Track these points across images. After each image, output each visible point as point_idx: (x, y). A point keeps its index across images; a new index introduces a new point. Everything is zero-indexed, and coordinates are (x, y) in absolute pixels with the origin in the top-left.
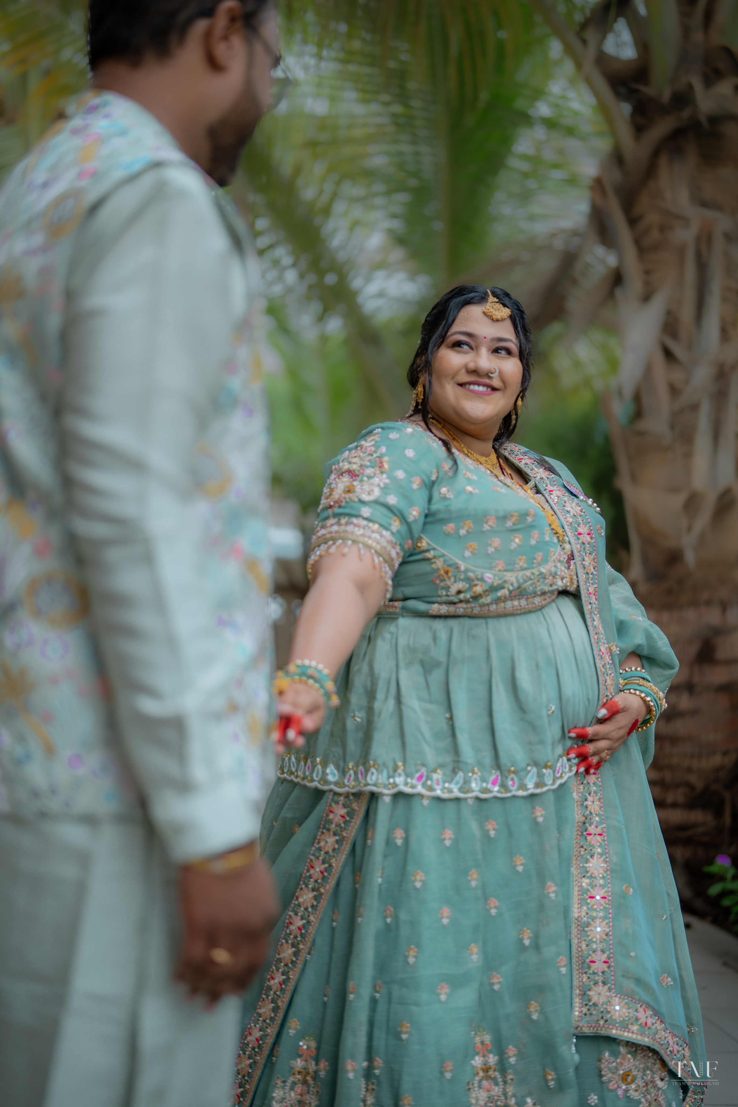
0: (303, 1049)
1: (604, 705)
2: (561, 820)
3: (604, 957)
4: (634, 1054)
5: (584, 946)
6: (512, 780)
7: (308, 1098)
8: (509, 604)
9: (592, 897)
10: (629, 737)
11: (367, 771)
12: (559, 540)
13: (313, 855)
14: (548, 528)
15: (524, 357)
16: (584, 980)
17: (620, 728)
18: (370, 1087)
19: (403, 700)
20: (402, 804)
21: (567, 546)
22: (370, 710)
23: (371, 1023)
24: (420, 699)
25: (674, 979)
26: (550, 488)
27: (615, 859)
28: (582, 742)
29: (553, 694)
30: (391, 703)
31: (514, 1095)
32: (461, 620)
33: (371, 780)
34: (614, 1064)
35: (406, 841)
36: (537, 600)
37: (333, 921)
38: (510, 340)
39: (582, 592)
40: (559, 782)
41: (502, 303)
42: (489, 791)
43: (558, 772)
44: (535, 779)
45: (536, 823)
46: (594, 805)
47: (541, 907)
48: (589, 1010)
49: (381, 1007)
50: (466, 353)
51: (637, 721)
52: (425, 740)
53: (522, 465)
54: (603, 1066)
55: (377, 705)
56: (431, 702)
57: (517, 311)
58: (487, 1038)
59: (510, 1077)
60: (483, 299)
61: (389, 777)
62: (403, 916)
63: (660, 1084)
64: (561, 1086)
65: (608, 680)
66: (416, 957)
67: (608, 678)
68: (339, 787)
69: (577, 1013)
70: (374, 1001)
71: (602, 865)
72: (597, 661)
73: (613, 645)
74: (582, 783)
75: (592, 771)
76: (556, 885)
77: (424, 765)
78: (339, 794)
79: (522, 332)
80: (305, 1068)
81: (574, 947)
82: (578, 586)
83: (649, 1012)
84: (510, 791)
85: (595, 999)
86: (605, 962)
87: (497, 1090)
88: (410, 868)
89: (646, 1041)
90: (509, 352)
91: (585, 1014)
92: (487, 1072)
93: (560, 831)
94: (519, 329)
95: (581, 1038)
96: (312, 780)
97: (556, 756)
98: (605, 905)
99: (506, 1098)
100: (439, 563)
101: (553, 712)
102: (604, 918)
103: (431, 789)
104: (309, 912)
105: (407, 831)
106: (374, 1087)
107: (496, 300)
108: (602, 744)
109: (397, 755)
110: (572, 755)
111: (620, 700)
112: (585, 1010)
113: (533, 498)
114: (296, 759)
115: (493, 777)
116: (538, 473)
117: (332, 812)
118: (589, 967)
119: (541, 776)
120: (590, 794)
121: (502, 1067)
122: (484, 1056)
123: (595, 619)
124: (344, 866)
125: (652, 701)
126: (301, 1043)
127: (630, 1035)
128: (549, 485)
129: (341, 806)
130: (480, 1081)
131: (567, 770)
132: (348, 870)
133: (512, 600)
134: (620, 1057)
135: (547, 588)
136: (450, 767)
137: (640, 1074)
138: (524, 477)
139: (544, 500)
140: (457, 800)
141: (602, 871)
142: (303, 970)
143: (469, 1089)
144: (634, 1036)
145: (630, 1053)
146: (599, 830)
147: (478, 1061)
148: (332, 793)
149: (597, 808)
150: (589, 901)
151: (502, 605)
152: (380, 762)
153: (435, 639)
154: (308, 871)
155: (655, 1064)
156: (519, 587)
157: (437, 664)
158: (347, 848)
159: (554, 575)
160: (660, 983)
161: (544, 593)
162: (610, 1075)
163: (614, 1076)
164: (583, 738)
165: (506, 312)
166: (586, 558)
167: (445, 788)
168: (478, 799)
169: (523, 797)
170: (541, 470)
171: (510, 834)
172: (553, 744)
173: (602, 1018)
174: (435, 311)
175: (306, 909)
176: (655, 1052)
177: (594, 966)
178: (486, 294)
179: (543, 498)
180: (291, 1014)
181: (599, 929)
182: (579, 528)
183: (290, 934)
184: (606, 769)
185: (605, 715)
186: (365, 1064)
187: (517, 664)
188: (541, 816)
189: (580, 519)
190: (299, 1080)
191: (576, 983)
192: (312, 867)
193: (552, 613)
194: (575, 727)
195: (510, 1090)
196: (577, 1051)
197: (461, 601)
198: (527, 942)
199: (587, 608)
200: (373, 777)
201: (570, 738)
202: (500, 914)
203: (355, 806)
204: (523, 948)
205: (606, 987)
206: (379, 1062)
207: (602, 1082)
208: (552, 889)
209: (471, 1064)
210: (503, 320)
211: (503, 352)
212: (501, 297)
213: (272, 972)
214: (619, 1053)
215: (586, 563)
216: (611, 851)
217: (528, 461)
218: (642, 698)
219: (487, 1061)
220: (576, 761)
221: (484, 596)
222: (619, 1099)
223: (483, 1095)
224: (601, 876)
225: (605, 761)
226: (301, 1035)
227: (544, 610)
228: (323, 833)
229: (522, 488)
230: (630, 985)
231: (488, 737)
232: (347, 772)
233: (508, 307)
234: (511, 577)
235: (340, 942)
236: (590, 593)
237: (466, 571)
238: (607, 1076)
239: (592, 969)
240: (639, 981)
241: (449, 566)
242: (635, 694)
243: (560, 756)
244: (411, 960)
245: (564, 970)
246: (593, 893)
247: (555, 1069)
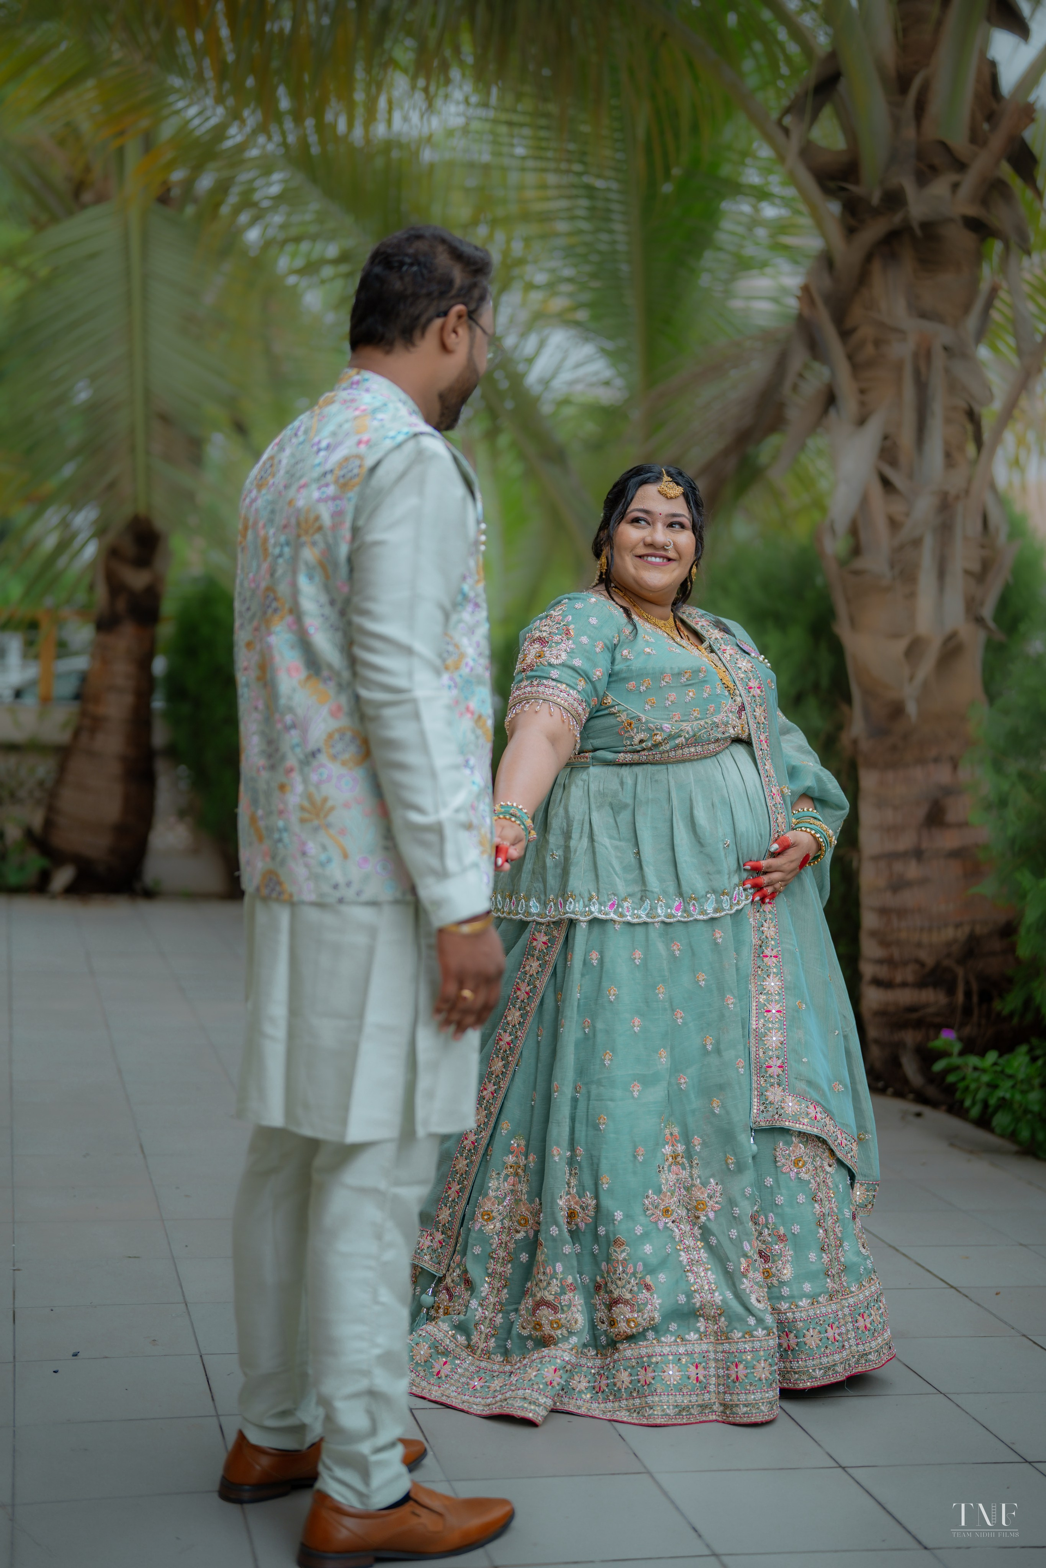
0: (514, 1147)
1: (776, 841)
2: (738, 943)
3: (779, 1063)
4: (806, 1144)
5: (761, 1054)
6: (694, 905)
7: (519, 1187)
8: (686, 750)
9: (769, 1011)
10: (802, 871)
11: (565, 901)
12: (730, 694)
13: (519, 978)
14: (719, 682)
15: (697, 530)
16: (762, 1083)
17: (792, 862)
18: (573, 1172)
19: (595, 838)
20: (596, 929)
21: (739, 699)
22: (567, 848)
23: (573, 1119)
24: (611, 837)
25: (845, 1086)
26: (723, 647)
27: (789, 978)
28: (758, 873)
29: (729, 830)
30: (585, 841)
31: (699, 1177)
32: (645, 767)
33: (570, 909)
34: (787, 1152)
35: (601, 961)
36: (712, 747)
37: (538, 1036)
38: (684, 516)
39: (753, 739)
40: (736, 908)
41: (675, 482)
42: (674, 916)
43: (735, 900)
44: (714, 905)
45: (716, 944)
46: (769, 930)
47: (722, 1017)
48: (766, 1107)
49: (582, 1105)
50: (643, 528)
51: (807, 856)
52: (617, 874)
53: (698, 628)
54: (777, 1154)
55: (573, 843)
56: (620, 840)
57: (690, 489)
58: (676, 1131)
59: (696, 1162)
60: (658, 479)
61: (585, 906)
62: (600, 1025)
63: (828, 1169)
64: (740, 1168)
65: (779, 818)
66: (611, 1060)
67: (778, 816)
68: (541, 918)
69: (755, 1111)
70: (575, 1100)
71: (778, 983)
72: (768, 800)
73: (784, 787)
74: (758, 911)
75: (767, 900)
76: (735, 997)
77: (615, 895)
78: (541, 924)
79: (695, 507)
80: (516, 1163)
81: (753, 1056)
82: (750, 734)
83: (819, 1109)
84: (692, 915)
85: (771, 1098)
86: (779, 1067)
87: (684, 1174)
88: (605, 984)
89: (815, 1131)
90: (682, 526)
91: (763, 1112)
92: (676, 1159)
93: (738, 951)
94: (692, 504)
95: (759, 1132)
96: (518, 913)
97: (732, 885)
98: (780, 1018)
99: (692, 1179)
100: (623, 717)
101: (728, 846)
102: (779, 1029)
103: (622, 915)
104: (517, 1029)
105: (602, 953)
106: (576, 1171)
107: (670, 479)
108: (776, 876)
109: (592, 886)
110: (748, 886)
111: (791, 836)
112: (762, 1108)
113: (707, 657)
114: (502, 897)
115: (677, 903)
116: (713, 634)
117: (535, 940)
118: (766, 1072)
119: (719, 902)
120: (765, 921)
121: (689, 1154)
122: (673, 1146)
123: (767, 763)
124: (547, 987)
125: (821, 837)
126: (512, 1142)
127: (801, 1126)
128: (723, 645)
129: (543, 934)
130: (670, 1166)
131: (743, 898)
132: (551, 989)
133: (688, 747)
134: (793, 1145)
135: (720, 736)
136: (639, 896)
137: (810, 1160)
138: (699, 638)
139: (718, 658)
140: (646, 923)
141: (777, 989)
142: (512, 1080)
143: (659, 1171)
144: (805, 1127)
145: (801, 1142)
146: (774, 953)
147: (668, 1150)
148: (535, 923)
149: (772, 933)
150: (765, 1014)
151: (681, 751)
152: (577, 892)
153: (622, 784)
154: (515, 993)
155: (824, 1153)
156: (694, 736)
157: (625, 806)
158: (550, 970)
159: (726, 724)
160: (831, 1089)
161: (717, 740)
162: (783, 1161)
163: (787, 1162)
164: (757, 870)
165: (679, 490)
166: (757, 710)
167: (635, 915)
168: (663, 922)
169: (704, 921)
170: (716, 631)
171: (693, 954)
172: (729, 874)
173: (777, 1113)
174: (615, 490)
175: (514, 1026)
176: (824, 1142)
177: (770, 1070)
178: (661, 473)
179: (716, 656)
180: (502, 1117)
181: (774, 1039)
182: (749, 683)
183: (501, 1050)
184: (781, 900)
185: (777, 849)
186: (569, 1153)
187: (695, 804)
188: (720, 938)
189: (751, 675)
190: (511, 1173)
191: (755, 1085)
192: (519, 989)
193: (725, 758)
194: (751, 861)
195: (696, 1172)
196: (755, 1143)
197: (644, 750)
198: (709, 1047)
199: (758, 753)
200: (569, 907)
201: (744, 869)
202: (685, 1024)
203: (555, 933)
204: (706, 1053)
205: (781, 1088)
206: (580, 1150)
207: (777, 1167)
208: (731, 1000)
209: (662, 1152)
210: (676, 497)
211: (677, 526)
212: (674, 476)
213: (485, 1084)
214: (792, 1142)
215: (757, 714)
216: (786, 971)
217: (705, 623)
218: (811, 834)
219: (676, 1150)
220: (752, 891)
221: (663, 744)
222: (791, 1180)
223: (672, 1177)
224: (776, 992)
225: (780, 892)
226: (513, 1135)
227: (718, 756)
228: (528, 959)
229: (697, 648)
230: (802, 1086)
231: (672, 869)
232: (548, 904)
233: (681, 486)
234: (687, 727)
235: (545, 1053)
236: (761, 741)
237: (647, 722)
238: (781, 1161)
239: (769, 1073)
240: (810, 1083)
241: (631, 718)
242: (805, 831)
243: (736, 885)
244: (607, 1062)
245: (742, 1071)
246: (770, 1008)
247: (735, 1154)
